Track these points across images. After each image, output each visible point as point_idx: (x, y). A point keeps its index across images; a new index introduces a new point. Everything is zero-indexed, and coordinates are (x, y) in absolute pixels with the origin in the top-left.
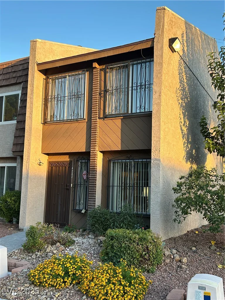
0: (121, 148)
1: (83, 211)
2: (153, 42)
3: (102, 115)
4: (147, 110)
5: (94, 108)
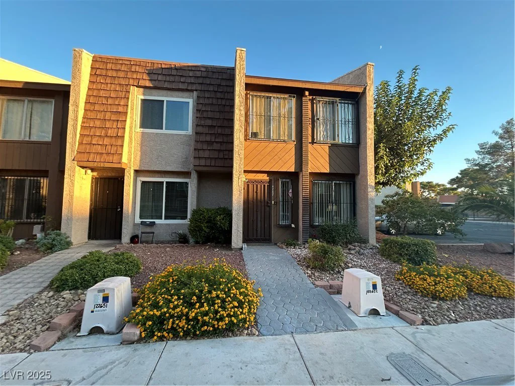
0: (329, 171)
1: (293, 226)
2: (365, 89)
3: (310, 141)
4: (351, 142)
5: (305, 133)
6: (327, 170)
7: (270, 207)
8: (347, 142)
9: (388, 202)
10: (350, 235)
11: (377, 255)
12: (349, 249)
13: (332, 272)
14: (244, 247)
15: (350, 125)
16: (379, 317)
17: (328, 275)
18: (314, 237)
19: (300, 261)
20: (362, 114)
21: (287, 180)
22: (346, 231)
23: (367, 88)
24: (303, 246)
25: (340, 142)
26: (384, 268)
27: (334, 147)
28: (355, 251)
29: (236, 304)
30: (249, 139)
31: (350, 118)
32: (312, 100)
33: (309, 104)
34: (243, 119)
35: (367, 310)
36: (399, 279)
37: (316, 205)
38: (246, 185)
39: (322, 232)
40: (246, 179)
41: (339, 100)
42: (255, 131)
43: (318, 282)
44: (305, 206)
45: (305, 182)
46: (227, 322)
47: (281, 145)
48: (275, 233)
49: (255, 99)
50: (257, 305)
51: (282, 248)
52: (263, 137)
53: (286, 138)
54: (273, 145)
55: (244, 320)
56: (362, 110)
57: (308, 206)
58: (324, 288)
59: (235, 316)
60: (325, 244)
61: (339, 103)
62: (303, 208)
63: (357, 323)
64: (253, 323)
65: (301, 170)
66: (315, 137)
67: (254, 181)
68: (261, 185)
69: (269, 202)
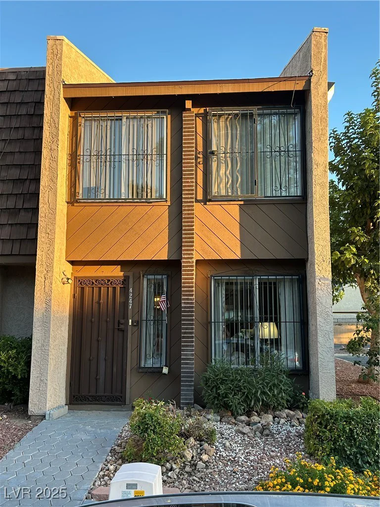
0: (241, 256)
1: (165, 370)
2: (309, 82)
3: (200, 197)
5: (188, 182)
6: (235, 253)
7: (124, 331)
20: (308, 134)
27: (248, 205)
30: (77, 202)
32: (204, 116)
33: (198, 123)
41: (258, 109)
47: (143, 209)
61: (259, 115)
62: (182, 333)
65: (182, 258)
67: (94, 281)
68: (108, 288)
69: (122, 321)
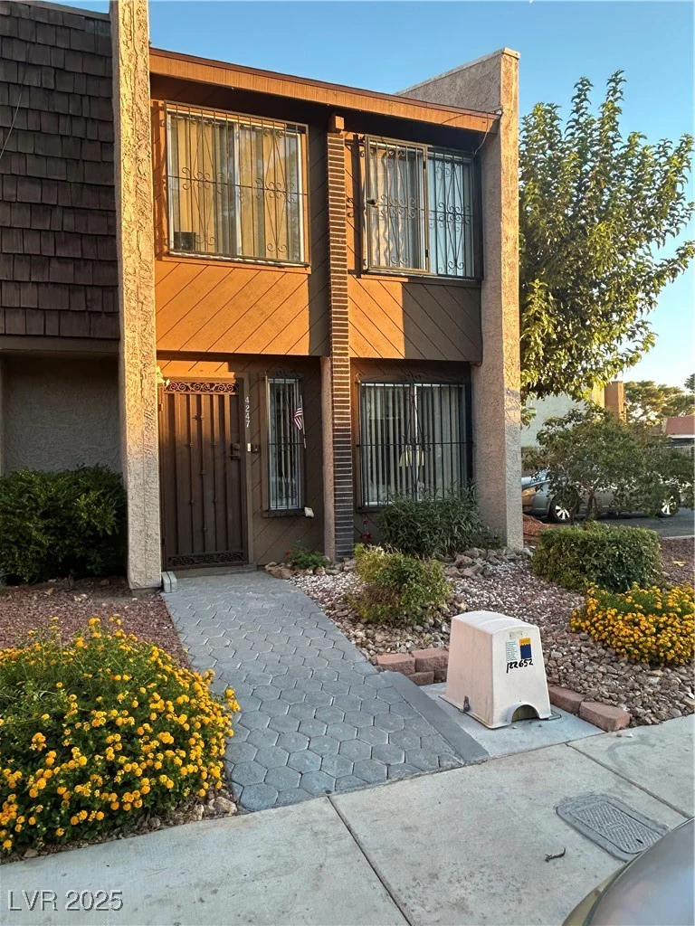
0: (405, 355)
1: (309, 512)
2: (497, 123)
3: (351, 265)
4: (460, 273)
5: (338, 242)
6: (397, 350)
7: (240, 462)
8: (450, 273)
9: (552, 437)
10: (459, 529)
11: (526, 575)
12: (460, 566)
13: (419, 628)
14: (167, 581)
15: (458, 226)
16: (536, 723)
17: (409, 638)
18: (368, 540)
19: (333, 607)
20: (488, 195)
21: (288, 381)
22: (449, 517)
23: (503, 121)
24: (338, 567)
25: (433, 271)
26: (544, 607)
27: (416, 286)
28: (474, 568)
29: (168, 738)
30: (168, 254)
31: (458, 204)
32: (355, 145)
33: (347, 154)
34: (148, 188)
35: (508, 711)
36: (579, 629)
37: (370, 453)
38: (165, 398)
39: (390, 524)
40: (165, 379)
41: (429, 149)
42: (186, 228)
43: (385, 656)
44: (343, 454)
45: (338, 383)
46: (147, 789)
47: (270, 276)
48: (258, 536)
49: (182, 126)
50: (227, 735)
51: (281, 576)
52: (212, 249)
53: (282, 256)
54: (244, 274)
55: (196, 780)
56: (488, 184)
57: (349, 454)
58: (402, 671)
59: (169, 768)
60: (400, 556)
61: (430, 158)
62: (335, 460)
63: (485, 745)
64: (220, 785)
65: (329, 353)
66: (365, 256)
67: (189, 385)
68: (211, 396)
69: (238, 446)
